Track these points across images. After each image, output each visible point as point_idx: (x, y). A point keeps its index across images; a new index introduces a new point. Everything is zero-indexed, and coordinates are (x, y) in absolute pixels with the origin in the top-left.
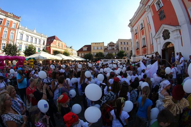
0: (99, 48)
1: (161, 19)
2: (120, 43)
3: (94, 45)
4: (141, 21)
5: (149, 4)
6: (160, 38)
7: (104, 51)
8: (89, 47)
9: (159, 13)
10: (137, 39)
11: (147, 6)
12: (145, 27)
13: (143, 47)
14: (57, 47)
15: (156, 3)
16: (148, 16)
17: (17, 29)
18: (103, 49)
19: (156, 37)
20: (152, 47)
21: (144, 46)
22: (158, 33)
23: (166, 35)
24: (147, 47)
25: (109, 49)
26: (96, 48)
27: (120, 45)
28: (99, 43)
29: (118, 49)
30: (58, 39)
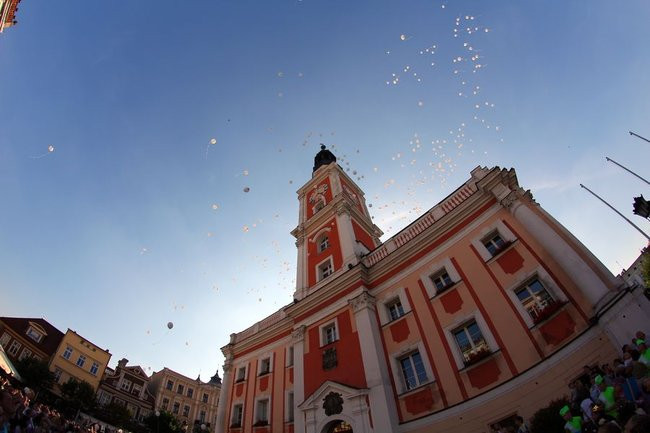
1: (325, 367)
2: (164, 383)
3: (76, 343)
4: (266, 352)
5: (307, 322)
6: (315, 409)
7: (98, 386)
8: (53, 337)
9: (324, 352)
10: (239, 395)
11: (299, 325)
12: (273, 372)
13: (256, 425)
15: (325, 328)
16: (292, 349)
19: (305, 407)
20: (287, 428)
21: (262, 423)
22: (311, 399)
23: (333, 404)
24: (272, 428)
25: (119, 385)
26: (75, 357)
27: (162, 389)
29: (151, 401)
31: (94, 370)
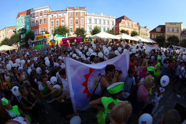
0: (175, 30)
3: (169, 25)
7: (181, 36)
8: (163, 28)
14: (130, 27)
17: (85, 16)
18: (180, 32)
26: (171, 30)
28: (175, 23)
30: (127, 19)
31: (178, 31)
